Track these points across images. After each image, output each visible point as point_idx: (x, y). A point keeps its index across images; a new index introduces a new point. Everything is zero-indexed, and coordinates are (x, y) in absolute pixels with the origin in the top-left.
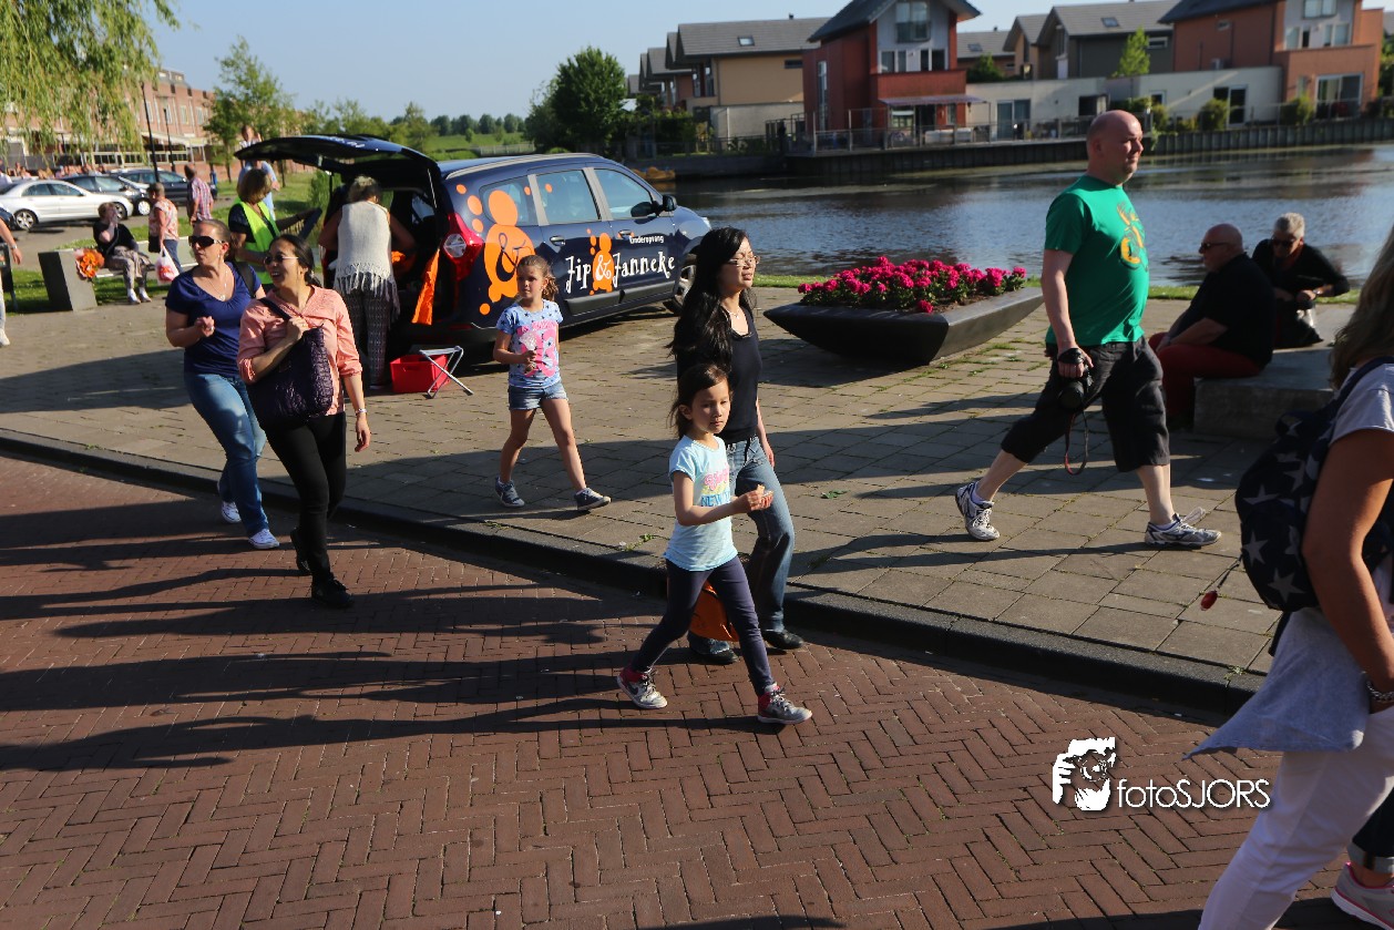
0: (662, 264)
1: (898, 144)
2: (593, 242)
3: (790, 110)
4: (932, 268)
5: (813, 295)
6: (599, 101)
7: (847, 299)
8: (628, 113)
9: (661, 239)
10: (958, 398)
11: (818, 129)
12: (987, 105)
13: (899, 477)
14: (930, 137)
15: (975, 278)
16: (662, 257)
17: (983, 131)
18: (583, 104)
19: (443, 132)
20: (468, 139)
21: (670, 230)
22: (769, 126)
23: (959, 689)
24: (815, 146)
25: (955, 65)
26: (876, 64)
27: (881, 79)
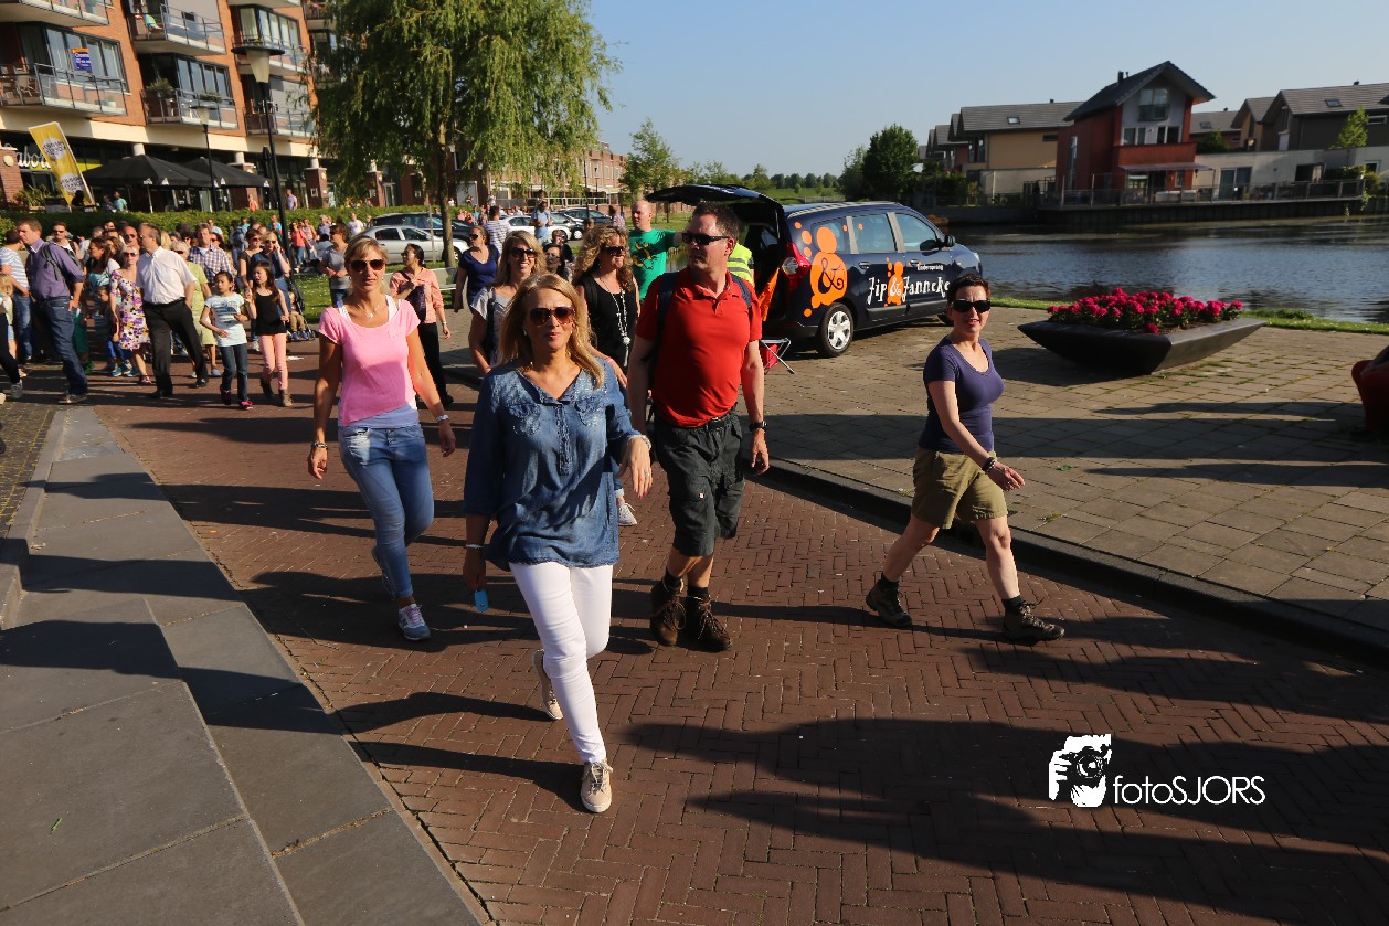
0: (940, 286)
1: (1132, 201)
2: (890, 268)
3: (1043, 172)
4: (1160, 298)
5: (1058, 316)
6: (895, 165)
8: (917, 173)
9: (941, 268)
10: (1175, 401)
11: (1066, 188)
12: (1212, 172)
13: (1121, 460)
14: (1159, 196)
15: (1197, 308)
16: (940, 281)
17: (1206, 192)
18: (884, 167)
19: (779, 186)
20: (796, 192)
21: (948, 262)
22: (1026, 186)
24: (1062, 202)
25: (1186, 139)
26: (1119, 138)
27: (1122, 150)
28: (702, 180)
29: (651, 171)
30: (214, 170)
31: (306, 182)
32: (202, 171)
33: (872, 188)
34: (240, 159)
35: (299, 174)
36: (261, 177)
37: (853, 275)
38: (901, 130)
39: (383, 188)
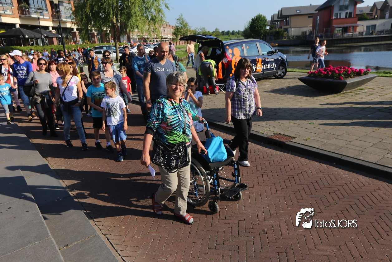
0: (273, 66)
1: (336, 37)
2: (257, 60)
3: (308, 28)
4: (344, 68)
5: (311, 74)
6: (260, 27)
7: (320, 76)
8: (267, 30)
9: (274, 60)
10: (348, 101)
11: (315, 33)
12: (363, 26)
13: (330, 120)
14: (346, 35)
15: (355, 71)
16: (273, 64)
17: (361, 33)
18: (257, 28)
19: (223, 35)
20: (229, 36)
21: (276, 58)
22: (302, 33)
23: (342, 173)
25: (355, 16)
26: (333, 16)
27: (334, 20)
28: (199, 33)
29: (182, 30)
30: (42, 32)
31: (72, 36)
32: (38, 33)
33: (253, 34)
34: (51, 29)
35: (70, 33)
36: (58, 35)
38: (261, 15)
39: (97, 37)
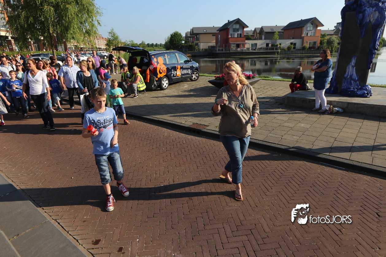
0: (189, 71)
1: (233, 51)
2: (177, 67)
3: (213, 43)
5: (217, 78)
6: (177, 41)
8: (183, 43)
9: (189, 67)
11: (218, 47)
12: (249, 44)
17: (248, 49)
18: (175, 41)
19: (149, 46)
20: (153, 48)
21: (191, 65)
22: (209, 47)
24: (217, 51)
25: (243, 36)
26: (229, 36)
27: (230, 39)
28: (128, 44)
29: (114, 42)
33: (172, 47)
37: (168, 69)
38: (178, 32)
39: (34, 46)
